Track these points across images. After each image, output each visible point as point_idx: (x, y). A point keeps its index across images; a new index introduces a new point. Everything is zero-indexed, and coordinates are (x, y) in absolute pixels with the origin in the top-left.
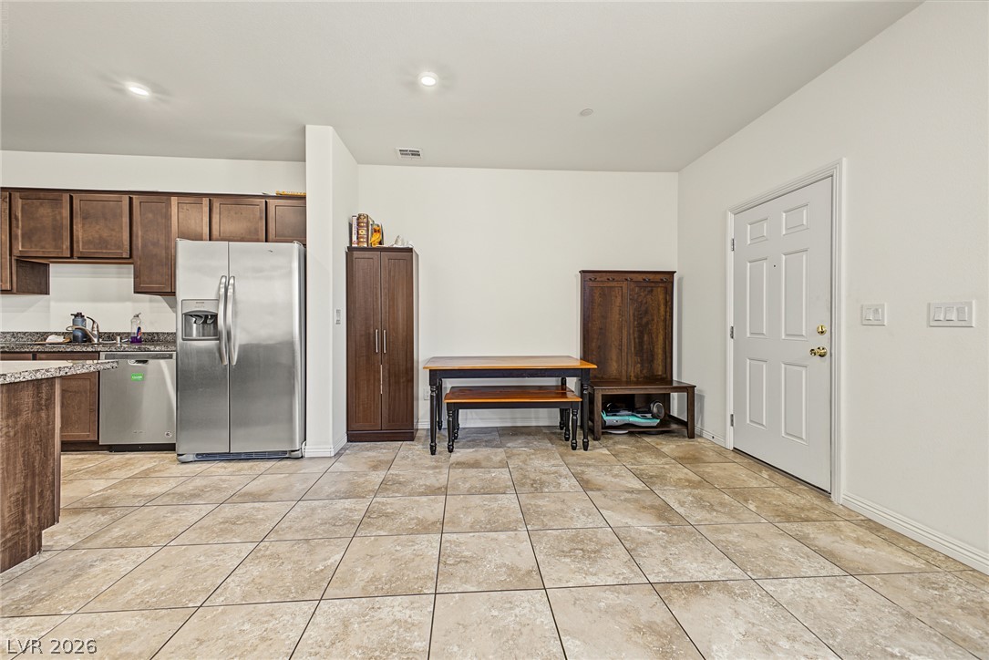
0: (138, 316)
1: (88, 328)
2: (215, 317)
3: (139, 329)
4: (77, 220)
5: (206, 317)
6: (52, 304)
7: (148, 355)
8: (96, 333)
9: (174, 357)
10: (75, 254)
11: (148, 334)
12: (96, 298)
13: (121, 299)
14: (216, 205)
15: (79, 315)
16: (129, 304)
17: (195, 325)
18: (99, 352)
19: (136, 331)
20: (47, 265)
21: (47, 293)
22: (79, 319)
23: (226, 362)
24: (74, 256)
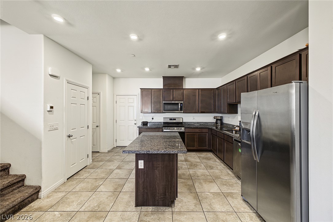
4: (237, 90)
6: (238, 116)
10: (236, 101)
18: (233, 137)
21: (237, 113)
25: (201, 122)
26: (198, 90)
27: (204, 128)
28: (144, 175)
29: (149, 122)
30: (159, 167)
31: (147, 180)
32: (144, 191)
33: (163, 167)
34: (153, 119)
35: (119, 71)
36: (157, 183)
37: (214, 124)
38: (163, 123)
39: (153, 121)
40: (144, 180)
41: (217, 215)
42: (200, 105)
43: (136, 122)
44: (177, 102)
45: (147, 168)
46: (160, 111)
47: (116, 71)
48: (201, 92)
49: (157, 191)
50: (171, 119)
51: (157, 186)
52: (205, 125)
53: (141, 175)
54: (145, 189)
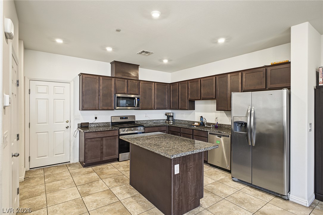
0: (217, 118)
1: (204, 121)
2: (246, 124)
3: (217, 123)
4: (202, 87)
5: (242, 123)
6: (196, 113)
7: (221, 135)
8: (206, 123)
9: (230, 137)
10: (201, 98)
11: (220, 124)
12: (206, 111)
13: (212, 112)
14: (244, 74)
15: (202, 117)
16: (214, 114)
17: (238, 127)
18: (208, 131)
19: (216, 123)
20: (195, 101)
21: (194, 110)
22: (202, 118)
23: (250, 144)
24: (201, 99)
25: (154, 120)
26: (153, 83)
27: (162, 126)
28: (179, 181)
29: (91, 124)
30: (191, 168)
31: (181, 186)
32: (179, 199)
33: (194, 167)
34: (96, 118)
35: (59, 41)
36: (189, 186)
37: (165, 121)
38: (110, 124)
39: (97, 121)
40: (180, 186)
41: (233, 197)
42: (156, 100)
43: (68, 124)
44: (133, 96)
45: (181, 171)
46: (111, 106)
47: (55, 42)
48: (157, 86)
49: (190, 194)
50: (122, 118)
51: (190, 190)
52: (157, 123)
53: (176, 181)
54: (180, 197)
